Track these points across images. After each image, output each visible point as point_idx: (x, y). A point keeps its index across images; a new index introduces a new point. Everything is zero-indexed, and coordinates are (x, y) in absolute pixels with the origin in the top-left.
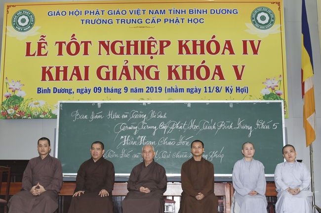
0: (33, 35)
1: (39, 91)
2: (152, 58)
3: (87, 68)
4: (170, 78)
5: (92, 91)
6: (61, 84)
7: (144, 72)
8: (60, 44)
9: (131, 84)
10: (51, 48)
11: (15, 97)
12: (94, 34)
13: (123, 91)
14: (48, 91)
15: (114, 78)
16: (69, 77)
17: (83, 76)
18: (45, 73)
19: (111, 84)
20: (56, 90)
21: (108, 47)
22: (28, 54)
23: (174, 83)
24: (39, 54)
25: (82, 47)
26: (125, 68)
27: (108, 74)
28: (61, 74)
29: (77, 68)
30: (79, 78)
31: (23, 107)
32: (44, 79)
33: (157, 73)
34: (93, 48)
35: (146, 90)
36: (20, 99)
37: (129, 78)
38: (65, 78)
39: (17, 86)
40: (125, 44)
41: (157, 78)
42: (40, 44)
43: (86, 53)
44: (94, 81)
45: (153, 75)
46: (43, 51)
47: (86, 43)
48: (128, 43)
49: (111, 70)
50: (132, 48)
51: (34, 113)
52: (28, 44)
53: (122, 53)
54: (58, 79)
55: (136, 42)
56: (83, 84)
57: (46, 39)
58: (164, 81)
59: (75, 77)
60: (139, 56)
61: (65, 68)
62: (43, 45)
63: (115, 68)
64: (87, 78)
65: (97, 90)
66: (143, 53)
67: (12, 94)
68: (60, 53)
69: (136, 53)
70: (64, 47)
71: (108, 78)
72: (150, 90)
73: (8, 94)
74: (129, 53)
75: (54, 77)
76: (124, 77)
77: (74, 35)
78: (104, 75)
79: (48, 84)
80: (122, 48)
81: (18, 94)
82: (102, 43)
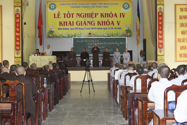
0: (56, 11)
1: (59, 29)
2: (93, 19)
3: (73, 22)
4: (98, 25)
5: (75, 29)
6: (65, 27)
7: (90, 23)
8: (65, 14)
9: (86, 27)
10: (62, 16)
11: (52, 31)
12: (75, 11)
13: (84, 29)
14: (62, 29)
15: (82, 25)
16: (68, 25)
17: (72, 24)
18: (60, 23)
19: (81, 27)
20: (64, 29)
21: (79, 15)
22: (55, 17)
23: (99, 26)
24: (58, 17)
25: (71, 15)
26: (85, 22)
27: (79, 24)
28: (65, 24)
29: (70, 22)
30: (71, 25)
31: (54, 34)
32: (60, 25)
33: (94, 23)
34: (75, 15)
35: (91, 29)
36: (53, 32)
37: (86, 25)
38: (67, 25)
39: (52, 28)
40: (84, 14)
41: (94, 25)
42: (58, 14)
43: (73, 17)
44: (75, 26)
45: (93, 24)
46: (59, 17)
47: (73, 14)
48: (85, 14)
49: (80, 22)
50: (87, 16)
51: (58, 36)
52: (55, 14)
53: (84, 17)
54: (64, 25)
55: (88, 14)
56: (72, 27)
57: (60, 13)
58: (96, 26)
59: (70, 25)
60: (89, 18)
61: (67, 22)
62: (59, 14)
63: (81, 22)
64: (73, 25)
65: (76, 29)
66: (90, 17)
67: (51, 30)
68: (65, 17)
69: (88, 17)
70: (66, 15)
71: (79, 25)
72: (92, 28)
73: (49, 30)
74: (86, 17)
75: (63, 25)
76: (84, 25)
77: (69, 11)
78: (78, 24)
79: (61, 27)
80: (83, 16)
81: (52, 30)
82: (77, 14)
